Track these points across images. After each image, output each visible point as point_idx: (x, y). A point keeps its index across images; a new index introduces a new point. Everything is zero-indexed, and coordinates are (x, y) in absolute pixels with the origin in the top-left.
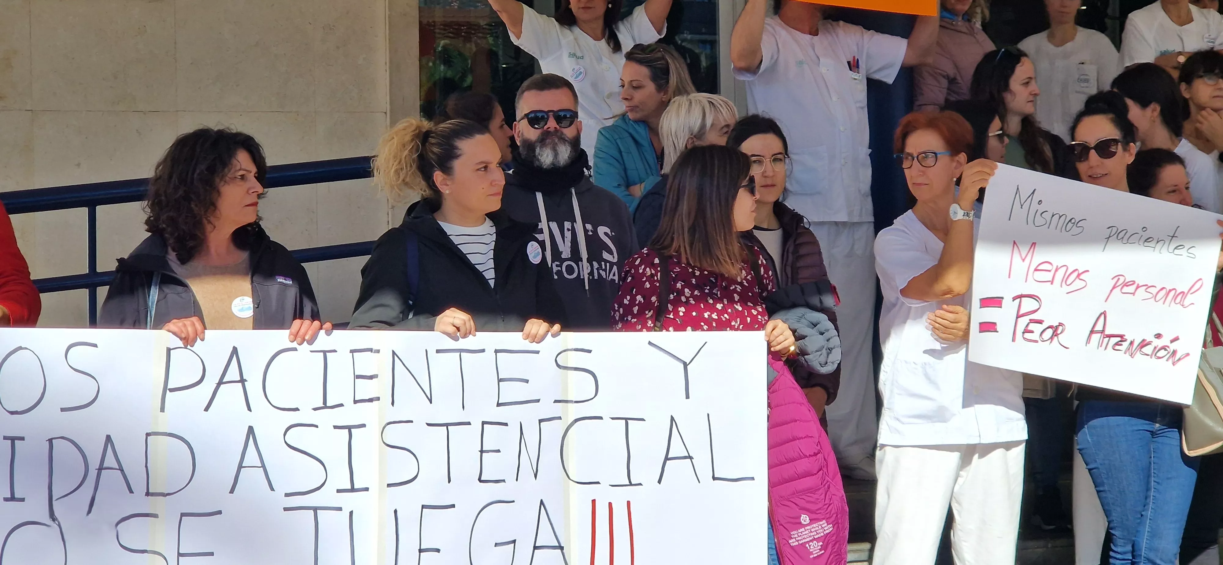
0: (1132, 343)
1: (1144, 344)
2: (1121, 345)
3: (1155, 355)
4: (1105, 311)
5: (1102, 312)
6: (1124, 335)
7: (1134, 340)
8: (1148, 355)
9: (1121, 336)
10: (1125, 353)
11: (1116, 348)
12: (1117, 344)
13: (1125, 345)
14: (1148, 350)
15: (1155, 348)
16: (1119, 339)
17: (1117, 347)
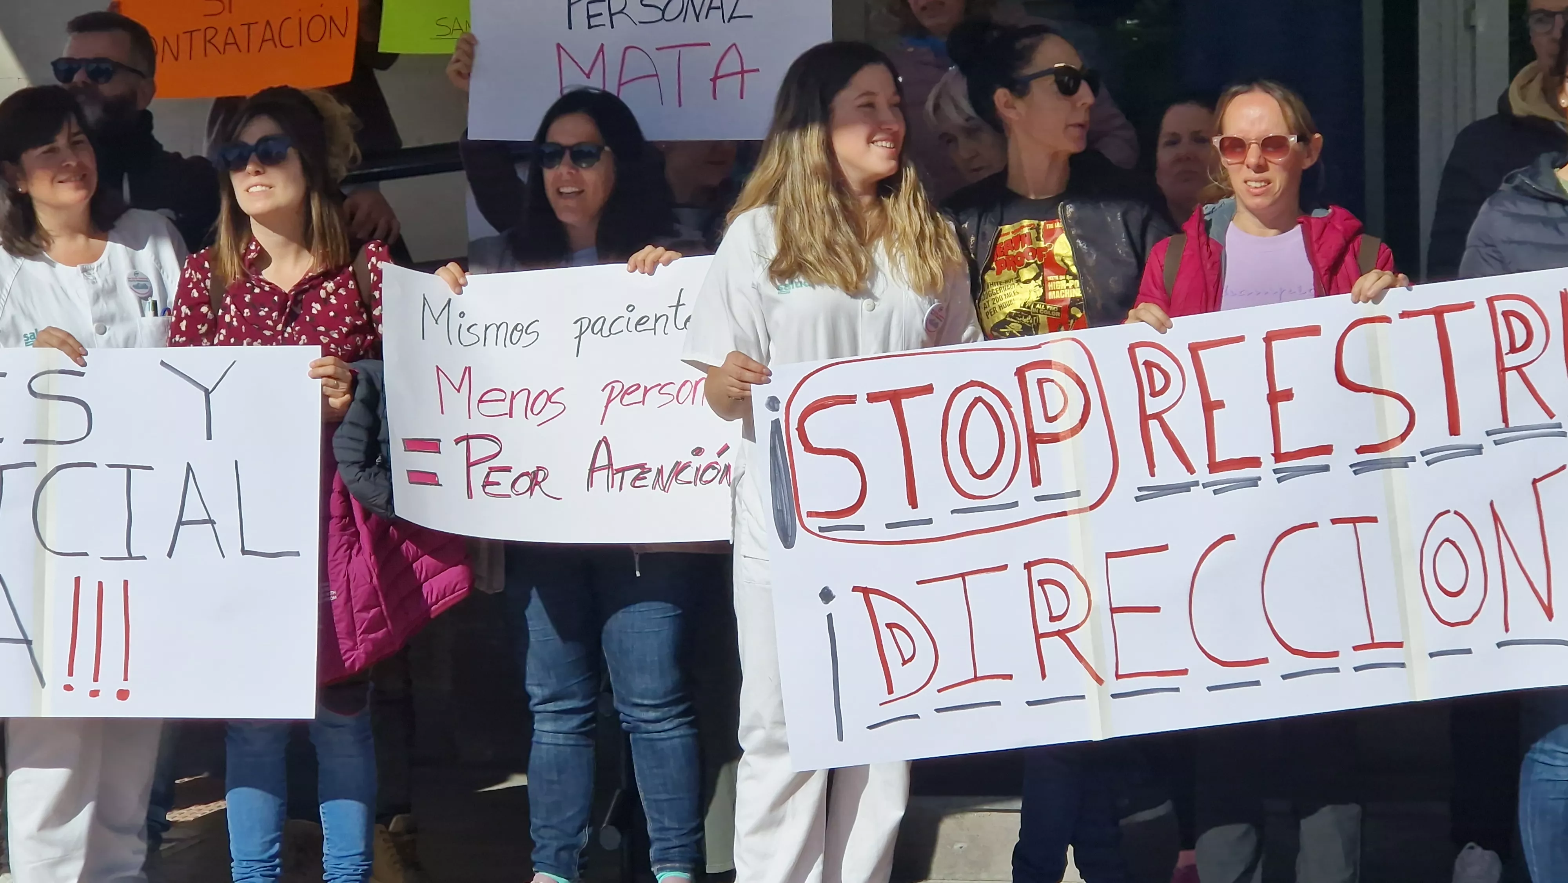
0: (660, 471)
1: (679, 469)
2: (645, 478)
3: (701, 479)
4: (605, 437)
5: (601, 439)
6: (646, 464)
7: (662, 467)
8: (690, 482)
9: (642, 466)
10: (654, 488)
11: (636, 485)
12: (637, 478)
13: (651, 477)
14: (688, 475)
15: (698, 470)
16: (639, 471)
17: (638, 483)
